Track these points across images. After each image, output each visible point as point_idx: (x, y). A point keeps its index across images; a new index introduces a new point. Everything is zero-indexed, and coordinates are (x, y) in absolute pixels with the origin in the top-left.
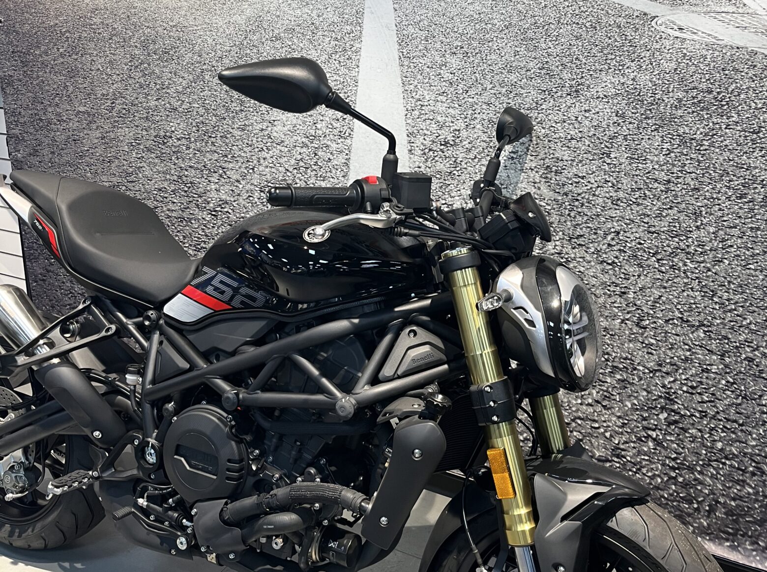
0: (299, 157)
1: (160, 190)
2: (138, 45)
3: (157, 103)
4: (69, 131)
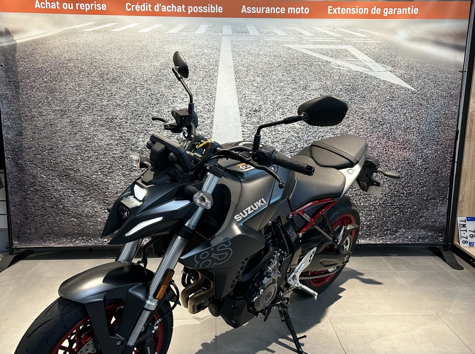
1: (108, 145)
2: (97, 76)
3: (108, 103)
4: (47, 120)
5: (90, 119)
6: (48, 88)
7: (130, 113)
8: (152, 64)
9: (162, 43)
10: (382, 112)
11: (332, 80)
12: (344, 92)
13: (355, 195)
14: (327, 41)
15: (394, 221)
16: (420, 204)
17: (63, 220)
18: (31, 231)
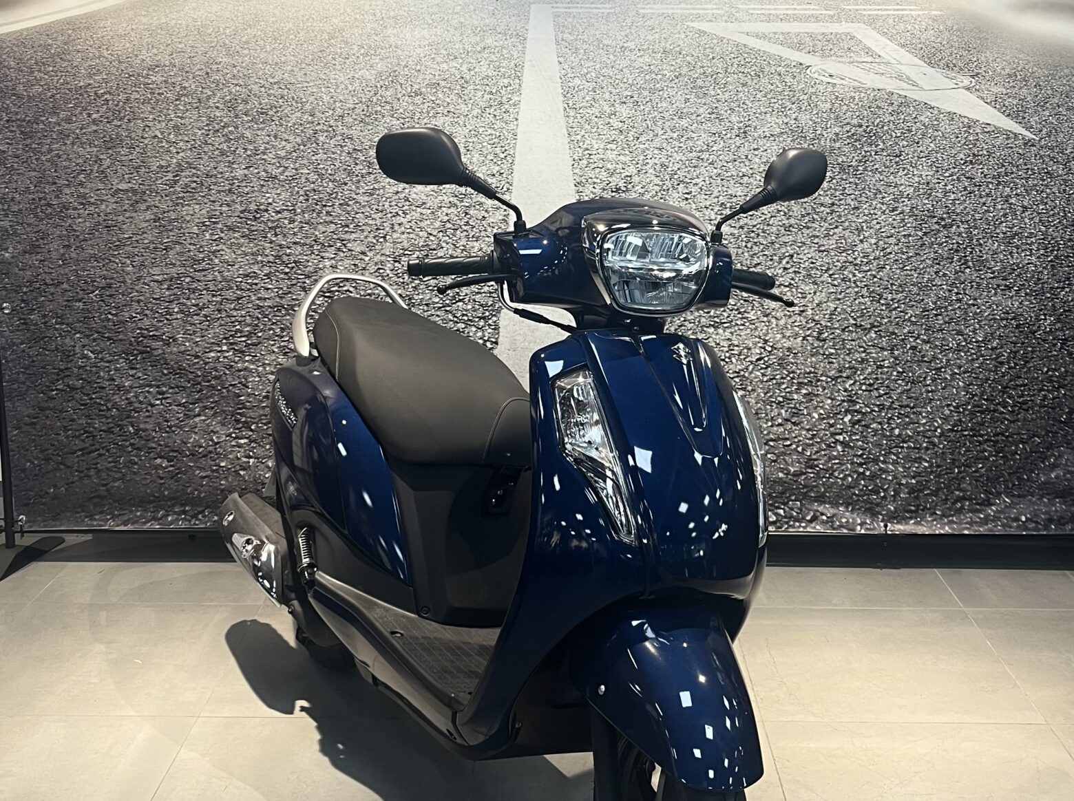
0: (446, 218)
1: (247, 276)
2: (221, 106)
3: (246, 172)
4: (99, 216)
5: (204, 212)
6: (102, 136)
7: (301, 198)
8: (356, 76)
9: (381, 22)
10: (946, 193)
11: (815, 112)
12: (846, 142)
13: (876, 409)
14: (800, 12)
15: (981, 476)
16: (1051, 432)
17: (136, 464)
18: (57, 491)
